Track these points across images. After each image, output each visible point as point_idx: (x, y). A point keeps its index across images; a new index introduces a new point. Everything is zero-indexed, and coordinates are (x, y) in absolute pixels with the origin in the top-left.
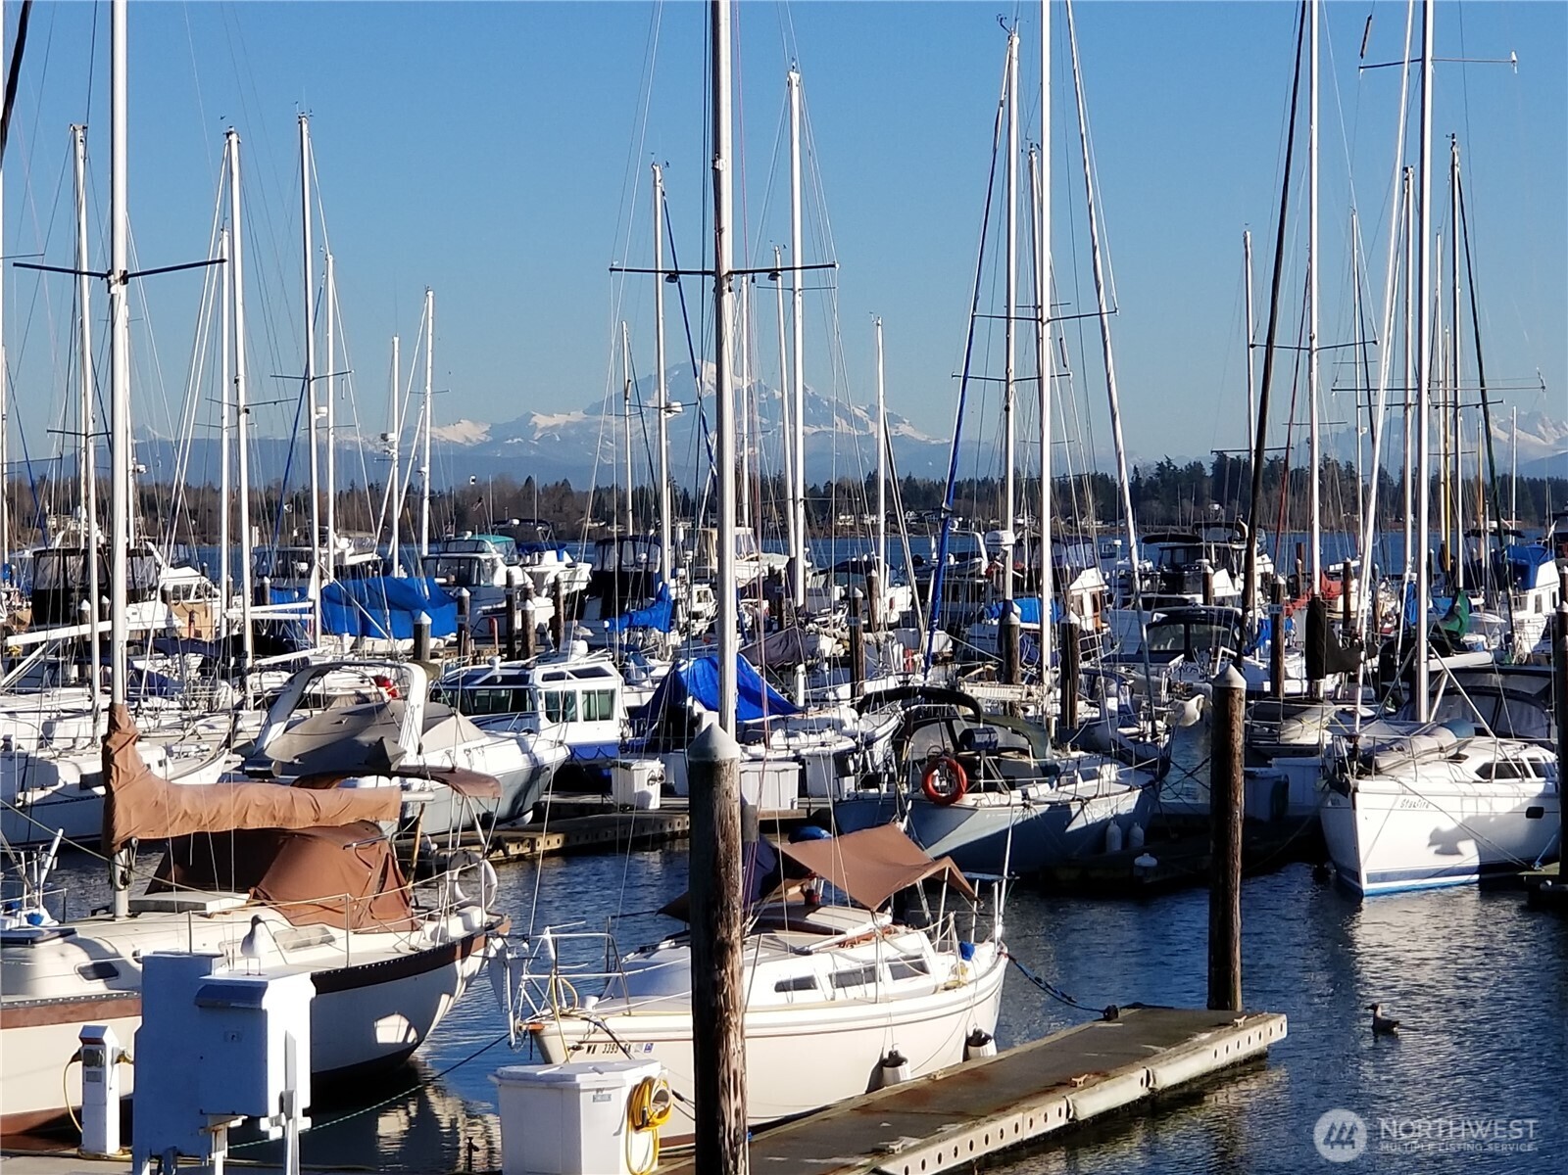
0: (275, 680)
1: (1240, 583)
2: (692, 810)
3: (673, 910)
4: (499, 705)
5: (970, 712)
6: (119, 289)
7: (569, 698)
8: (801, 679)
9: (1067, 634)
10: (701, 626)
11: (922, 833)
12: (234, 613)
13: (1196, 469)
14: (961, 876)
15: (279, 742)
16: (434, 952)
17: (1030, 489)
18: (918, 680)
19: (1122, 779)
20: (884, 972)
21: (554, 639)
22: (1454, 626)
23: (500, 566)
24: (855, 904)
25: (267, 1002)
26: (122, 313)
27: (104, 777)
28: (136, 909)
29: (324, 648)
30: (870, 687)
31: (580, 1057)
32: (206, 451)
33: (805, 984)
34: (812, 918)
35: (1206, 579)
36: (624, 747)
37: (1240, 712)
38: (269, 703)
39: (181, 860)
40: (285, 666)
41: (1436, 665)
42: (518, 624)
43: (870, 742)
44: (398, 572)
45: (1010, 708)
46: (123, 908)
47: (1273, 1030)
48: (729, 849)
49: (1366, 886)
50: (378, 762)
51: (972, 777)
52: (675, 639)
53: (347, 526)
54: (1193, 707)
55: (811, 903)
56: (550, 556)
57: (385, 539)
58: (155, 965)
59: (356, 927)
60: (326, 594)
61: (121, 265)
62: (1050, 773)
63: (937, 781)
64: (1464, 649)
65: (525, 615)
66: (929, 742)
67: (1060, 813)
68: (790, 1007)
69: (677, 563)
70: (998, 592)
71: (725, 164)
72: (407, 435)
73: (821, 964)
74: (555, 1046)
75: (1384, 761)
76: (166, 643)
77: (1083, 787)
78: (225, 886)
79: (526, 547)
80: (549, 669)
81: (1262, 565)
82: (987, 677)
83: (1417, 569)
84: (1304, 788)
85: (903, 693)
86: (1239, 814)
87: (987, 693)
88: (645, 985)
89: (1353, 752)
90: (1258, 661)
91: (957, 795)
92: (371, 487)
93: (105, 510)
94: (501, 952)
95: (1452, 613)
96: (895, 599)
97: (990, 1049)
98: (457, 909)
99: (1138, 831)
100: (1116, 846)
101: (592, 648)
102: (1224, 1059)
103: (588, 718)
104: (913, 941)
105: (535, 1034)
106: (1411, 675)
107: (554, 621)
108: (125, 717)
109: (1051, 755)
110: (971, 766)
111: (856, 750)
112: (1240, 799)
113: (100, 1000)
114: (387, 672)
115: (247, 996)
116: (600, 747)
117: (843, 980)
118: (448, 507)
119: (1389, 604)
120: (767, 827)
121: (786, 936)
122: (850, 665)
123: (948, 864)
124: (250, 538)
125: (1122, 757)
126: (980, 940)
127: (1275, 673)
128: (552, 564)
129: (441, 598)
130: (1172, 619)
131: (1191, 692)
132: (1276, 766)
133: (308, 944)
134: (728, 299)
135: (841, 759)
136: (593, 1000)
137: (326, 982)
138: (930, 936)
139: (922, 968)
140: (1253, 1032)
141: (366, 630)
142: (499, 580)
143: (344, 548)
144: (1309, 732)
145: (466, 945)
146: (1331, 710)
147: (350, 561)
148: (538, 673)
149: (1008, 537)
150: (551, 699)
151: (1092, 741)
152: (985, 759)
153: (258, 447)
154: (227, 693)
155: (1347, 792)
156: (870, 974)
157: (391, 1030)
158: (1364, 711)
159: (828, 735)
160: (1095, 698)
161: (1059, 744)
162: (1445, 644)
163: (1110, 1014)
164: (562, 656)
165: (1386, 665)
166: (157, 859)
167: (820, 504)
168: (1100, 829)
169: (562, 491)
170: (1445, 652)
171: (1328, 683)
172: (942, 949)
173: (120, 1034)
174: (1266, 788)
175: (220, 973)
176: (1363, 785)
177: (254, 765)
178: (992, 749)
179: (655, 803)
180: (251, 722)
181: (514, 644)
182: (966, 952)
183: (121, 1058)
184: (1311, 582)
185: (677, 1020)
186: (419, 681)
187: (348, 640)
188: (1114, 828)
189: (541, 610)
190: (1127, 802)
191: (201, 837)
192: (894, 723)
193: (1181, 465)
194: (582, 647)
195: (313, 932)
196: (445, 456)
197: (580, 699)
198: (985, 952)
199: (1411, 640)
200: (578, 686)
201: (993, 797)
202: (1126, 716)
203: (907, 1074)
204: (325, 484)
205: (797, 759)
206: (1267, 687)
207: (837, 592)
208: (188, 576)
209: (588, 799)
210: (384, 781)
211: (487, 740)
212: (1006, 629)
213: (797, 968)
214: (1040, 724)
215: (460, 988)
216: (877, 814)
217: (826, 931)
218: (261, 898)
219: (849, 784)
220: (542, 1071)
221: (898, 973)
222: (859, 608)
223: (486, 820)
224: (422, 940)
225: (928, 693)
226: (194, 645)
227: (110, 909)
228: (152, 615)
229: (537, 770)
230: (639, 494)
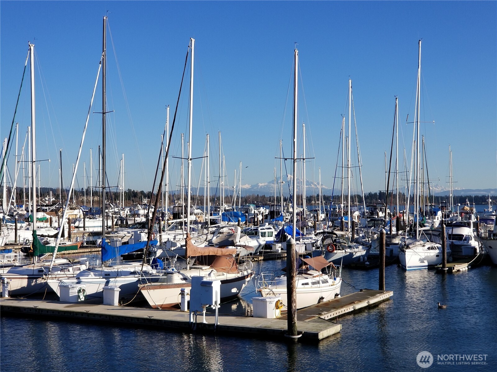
0: (214, 229)
1: (384, 214)
2: (287, 253)
3: (284, 270)
4: (253, 234)
5: (335, 236)
6: (190, 161)
7: (265, 233)
8: (305, 230)
9: (353, 222)
10: (288, 221)
11: (327, 258)
12: (207, 217)
13: (376, 194)
14: (334, 265)
15: (215, 240)
16: (242, 277)
17: (347, 197)
18: (326, 230)
19: (363, 248)
20: (321, 282)
21: (262, 223)
22: (423, 222)
23: (253, 209)
24: (316, 270)
25: (213, 285)
26: (190, 165)
27: (186, 245)
28: (191, 268)
29: (222, 224)
30: (318, 231)
31: (268, 296)
32: (202, 189)
33: (307, 284)
34: (308, 272)
35: (378, 213)
36: (274, 241)
37: (385, 237)
38: (213, 233)
39: (198, 260)
40: (215, 227)
41: (420, 229)
42: (256, 220)
43: (318, 241)
44: (235, 211)
45: (343, 235)
46: (188, 268)
47: (391, 294)
48: (294, 259)
49: (407, 269)
50: (232, 244)
51: (336, 247)
52: (283, 223)
53: (226, 202)
54: (376, 236)
55: (307, 269)
56: (262, 208)
57: (233, 205)
58: (194, 278)
59: (228, 273)
60: (223, 214)
61: (190, 157)
62: (350, 247)
63: (330, 248)
64: (425, 226)
65: (257, 218)
66: (328, 241)
67: (351, 254)
68: (304, 288)
69: (284, 210)
70: (340, 215)
71: (295, 140)
72: (237, 187)
73: (310, 281)
74: (263, 293)
75: (410, 246)
76: (196, 222)
77: (356, 250)
78: (206, 265)
79: (258, 207)
80: (262, 228)
81: (388, 211)
82: (339, 230)
83: (416, 212)
84: (396, 251)
85: (324, 233)
86: (384, 255)
87: (339, 233)
88: (278, 283)
89: (405, 245)
90: (387, 228)
91: (333, 251)
92: (230, 196)
93: (186, 200)
94: (254, 277)
95: (423, 220)
96: (322, 216)
97: (339, 296)
98: (246, 270)
99: (366, 258)
100: (362, 260)
101: (269, 224)
102: (382, 299)
103: (268, 236)
104: (326, 277)
105: (260, 291)
106: (415, 231)
107: (262, 219)
108: (189, 236)
109: (350, 244)
110: (336, 246)
111: (315, 242)
112: (385, 252)
113: (184, 284)
114: (232, 228)
115: (209, 284)
116: (270, 242)
117: (313, 283)
118: (244, 200)
119: (411, 218)
120: (301, 256)
121: (304, 275)
122: (314, 227)
123: (332, 263)
124: (210, 204)
125: (363, 245)
126: (337, 277)
127: (390, 230)
128: (262, 210)
129: (243, 215)
130: (371, 220)
131: (375, 233)
132: (391, 247)
133: (220, 275)
134: (296, 164)
135: (313, 244)
136: (270, 286)
137: (223, 282)
138: (329, 276)
139: (327, 282)
140: (387, 294)
141: (230, 221)
142: (253, 212)
143: (226, 206)
144: (397, 241)
145: (247, 276)
146: (401, 237)
147: (227, 208)
148: (260, 228)
149: (342, 205)
150: (262, 233)
151: (357, 241)
152: (338, 244)
153: (211, 189)
154: (205, 231)
155: (404, 252)
156: (318, 283)
157: (234, 290)
158: (407, 237)
159: (310, 240)
160: (358, 234)
161: (351, 242)
162: (422, 225)
163: (361, 290)
164: (264, 226)
165: (411, 229)
166: (194, 260)
167: (309, 200)
168: (359, 258)
169: (264, 197)
170: (421, 227)
171: (400, 232)
172: (331, 278)
173: (188, 290)
174: (389, 251)
175: (205, 280)
176: (407, 250)
177: (210, 244)
178: (339, 242)
179: (280, 251)
180: (210, 237)
181: (255, 224)
182: (335, 279)
183: (188, 294)
184: (397, 214)
185: (283, 289)
186: (239, 229)
187: (226, 222)
188: (361, 257)
189: (260, 217)
190: (364, 253)
191: (202, 256)
192: (321, 237)
193: (373, 193)
194: (267, 224)
195: (221, 273)
196: (243, 190)
197: (267, 233)
198: (338, 279)
199: (415, 225)
200: (267, 231)
201: (340, 251)
202: (363, 237)
203: (325, 300)
204: (223, 195)
205: (304, 244)
206: (389, 233)
207: (312, 215)
208: (199, 211)
209: (268, 250)
210: (233, 247)
211: (251, 240)
212: (342, 222)
213: (305, 281)
214: (348, 238)
215: (246, 283)
216: (318, 254)
217: (311, 275)
218: (212, 267)
219: (314, 248)
220: (262, 298)
221: (323, 282)
222: (316, 218)
223: (251, 254)
224: (240, 275)
225: (328, 233)
226: (200, 223)
227: (186, 268)
228: (193, 218)
229: (260, 245)
230: (277, 197)
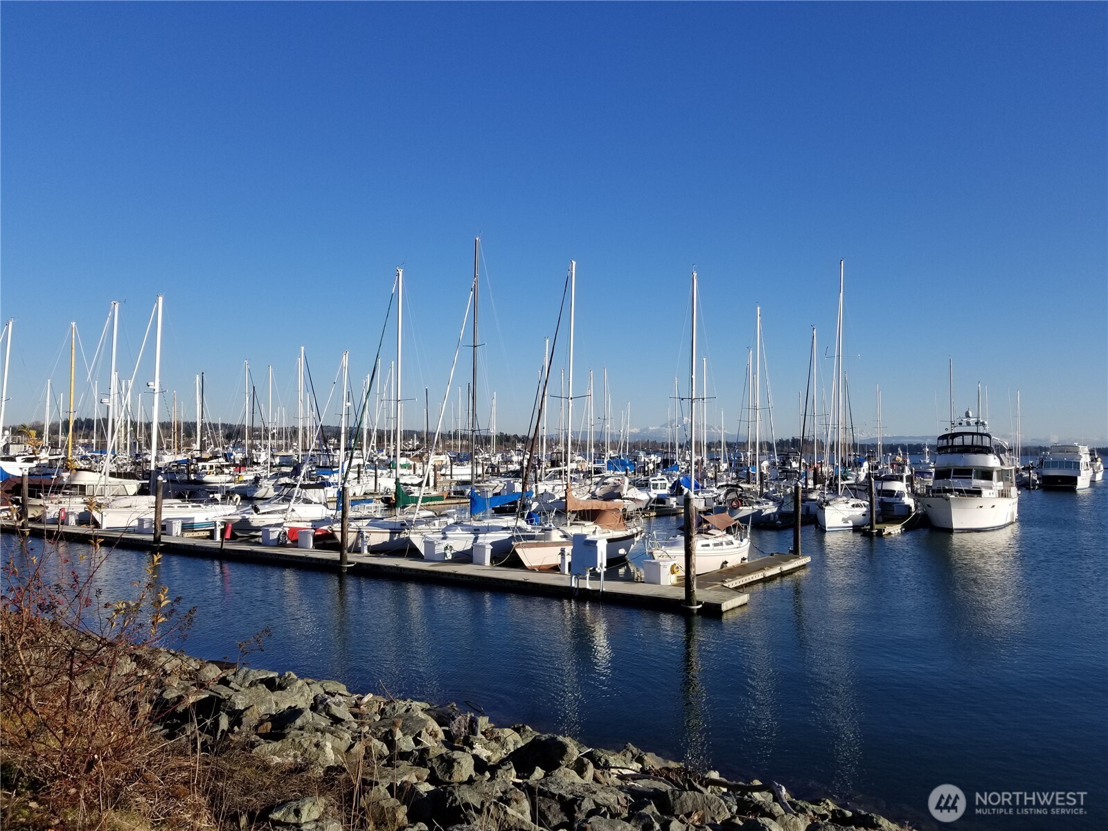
0: (598, 479)
1: (798, 465)
2: (685, 508)
3: (681, 529)
4: (643, 486)
5: (740, 489)
6: (570, 401)
7: (657, 484)
8: (705, 482)
9: (761, 474)
10: (683, 471)
11: (731, 515)
12: (590, 466)
13: (788, 440)
14: (740, 524)
15: (599, 492)
16: (631, 536)
17: (754, 444)
18: (730, 483)
19: (774, 505)
20: (724, 543)
21: (654, 473)
22: (846, 475)
23: (643, 457)
24: (718, 529)
25: (597, 545)
26: (571, 405)
27: (565, 498)
28: (571, 524)
29: (607, 473)
30: (719, 484)
31: (661, 558)
32: (585, 433)
33: (708, 545)
34: (709, 532)
35: (791, 463)
36: (668, 495)
37: (800, 491)
38: (597, 484)
39: (580, 515)
40: (600, 477)
41: (842, 483)
42: (646, 469)
43: (720, 495)
44: (622, 458)
45: (749, 489)
46: (569, 524)
47: (808, 559)
48: (693, 516)
49: (827, 529)
50: (619, 496)
51: (742, 503)
52: (678, 473)
53: (612, 449)
54: (788, 490)
55: (709, 528)
56: (653, 455)
57: (619, 451)
58: (575, 536)
59: (614, 530)
60: (608, 462)
61: (571, 396)
62: (758, 503)
63: (734, 504)
64: (848, 480)
65: (648, 467)
66: (732, 496)
67: (760, 511)
68: (704, 550)
69: (679, 458)
70: (746, 465)
71: (694, 377)
72: (624, 430)
73: (711, 541)
74: (655, 556)
75: (831, 503)
76: (577, 471)
77: (765, 506)
78: (589, 520)
79: (648, 454)
80: (653, 478)
81: (803, 461)
82: (744, 482)
83: (838, 462)
84: (813, 508)
85: (727, 485)
86: (800, 513)
87: (745, 486)
88: (674, 544)
89: (824, 501)
90: (803, 481)
91: (738, 507)
92: (617, 441)
93: (566, 445)
94: (645, 536)
95: (845, 472)
96: (724, 466)
97: (746, 561)
98: (635, 527)
99: (777, 516)
100: (772, 519)
101: (662, 474)
102: (797, 565)
103: (661, 489)
104: (730, 537)
105: (652, 553)
106: (837, 485)
107: (654, 469)
108: (569, 486)
109: (758, 499)
110: (741, 501)
111: (717, 497)
112: (800, 510)
113: (564, 542)
114: (620, 478)
115: (594, 543)
116: (663, 495)
117: (716, 545)
118: (632, 446)
119: (831, 470)
120: (700, 512)
121: (703, 535)
122: (715, 479)
123: (738, 522)
124: (593, 450)
125: (774, 500)
126: (744, 538)
127: (806, 484)
128: (653, 457)
129: (630, 463)
130: (783, 472)
131: (788, 487)
132: (807, 503)
133: (604, 533)
134: (694, 404)
135: (714, 498)
136: (663, 547)
137: (609, 541)
138: (734, 536)
139: (732, 543)
140: (803, 560)
141: (616, 470)
142: (643, 460)
143: (611, 453)
144: (814, 496)
145: (637, 534)
146: (819, 492)
147: (612, 456)
148: (651, 479)
149: (749, 454)
150: (653, 484)
151: (767, 496)
152: (744, 500)
153: (595, 432)
154: (588, 482)
155: (823, 509)
156: (722, 544)
157: (622, 551)
158: (826, 492)
159: (711, 493)
160: (767, 487)
161: (760, 497)
162: (844, 479)
163: (772, 555)
164: (656, 476)
165: (831, 483)
166: (574, 515)
167: (709, 446)
168: (769, 515)
169: (655, 442)
170: (844, 480)
171: (818, 486)
172: (736, 539)
173: (569, 549)
174: (805, 508)
175: (588, 538)
176: (826, 508)
177: (594, 496)
178: (746, 498)
179: (675, 507)
180: (593, 488)
181: (645, 473)
182: (742, 540)
183: (568, 554)
184: (814, 464)
185: (680, 552)
186: (627, 480)
187: (612, 471)
188: (772, 515)
189: (651, 466)
190: (775, 510)
191: (584, 510)
192: (725, 491)
193: (784, 440)
194: (660, 474)
195: (606, 530)
196: (632, 435)
197: (659, 485)
198: (745, 541)
199: (836, 478)
200: (659, 482)
201: (746, 508)
202: (774, 492)
203: (728, 565)
204: (608, 440)
205: (704, 498)
206: (804, 486)
207: (712, 464)
208: (580, 458)
209: (660, 505)
210: (620, 500)
211: (640, 493)
212: (748, 473)
213: (706, 542)
214: (756, 493)
215: (635, 543)
216: (722, 510)
217: (712, 535)
218: (596, 523)
219: (715, 504)
220: (653, 561)
221: (727, 544)
222: (717, 468)
223: (641, 509)
224: (628, 533)
225: (732, 486)
226: (582, 472)
227: (566, 524)
228: (574, 466)
229: (651, 499)
230: (671, 443)
